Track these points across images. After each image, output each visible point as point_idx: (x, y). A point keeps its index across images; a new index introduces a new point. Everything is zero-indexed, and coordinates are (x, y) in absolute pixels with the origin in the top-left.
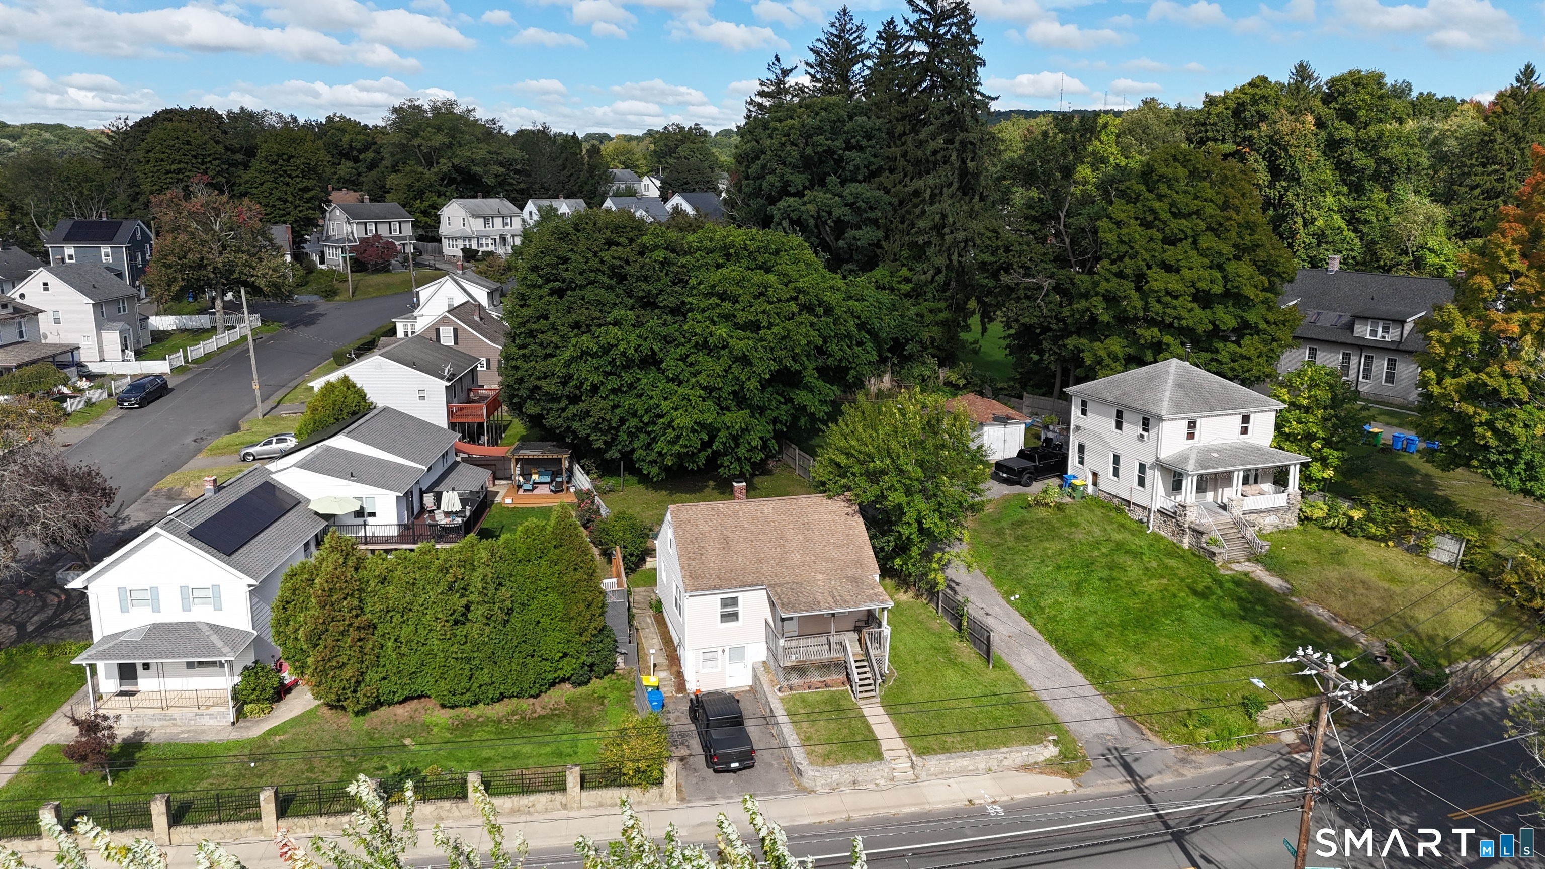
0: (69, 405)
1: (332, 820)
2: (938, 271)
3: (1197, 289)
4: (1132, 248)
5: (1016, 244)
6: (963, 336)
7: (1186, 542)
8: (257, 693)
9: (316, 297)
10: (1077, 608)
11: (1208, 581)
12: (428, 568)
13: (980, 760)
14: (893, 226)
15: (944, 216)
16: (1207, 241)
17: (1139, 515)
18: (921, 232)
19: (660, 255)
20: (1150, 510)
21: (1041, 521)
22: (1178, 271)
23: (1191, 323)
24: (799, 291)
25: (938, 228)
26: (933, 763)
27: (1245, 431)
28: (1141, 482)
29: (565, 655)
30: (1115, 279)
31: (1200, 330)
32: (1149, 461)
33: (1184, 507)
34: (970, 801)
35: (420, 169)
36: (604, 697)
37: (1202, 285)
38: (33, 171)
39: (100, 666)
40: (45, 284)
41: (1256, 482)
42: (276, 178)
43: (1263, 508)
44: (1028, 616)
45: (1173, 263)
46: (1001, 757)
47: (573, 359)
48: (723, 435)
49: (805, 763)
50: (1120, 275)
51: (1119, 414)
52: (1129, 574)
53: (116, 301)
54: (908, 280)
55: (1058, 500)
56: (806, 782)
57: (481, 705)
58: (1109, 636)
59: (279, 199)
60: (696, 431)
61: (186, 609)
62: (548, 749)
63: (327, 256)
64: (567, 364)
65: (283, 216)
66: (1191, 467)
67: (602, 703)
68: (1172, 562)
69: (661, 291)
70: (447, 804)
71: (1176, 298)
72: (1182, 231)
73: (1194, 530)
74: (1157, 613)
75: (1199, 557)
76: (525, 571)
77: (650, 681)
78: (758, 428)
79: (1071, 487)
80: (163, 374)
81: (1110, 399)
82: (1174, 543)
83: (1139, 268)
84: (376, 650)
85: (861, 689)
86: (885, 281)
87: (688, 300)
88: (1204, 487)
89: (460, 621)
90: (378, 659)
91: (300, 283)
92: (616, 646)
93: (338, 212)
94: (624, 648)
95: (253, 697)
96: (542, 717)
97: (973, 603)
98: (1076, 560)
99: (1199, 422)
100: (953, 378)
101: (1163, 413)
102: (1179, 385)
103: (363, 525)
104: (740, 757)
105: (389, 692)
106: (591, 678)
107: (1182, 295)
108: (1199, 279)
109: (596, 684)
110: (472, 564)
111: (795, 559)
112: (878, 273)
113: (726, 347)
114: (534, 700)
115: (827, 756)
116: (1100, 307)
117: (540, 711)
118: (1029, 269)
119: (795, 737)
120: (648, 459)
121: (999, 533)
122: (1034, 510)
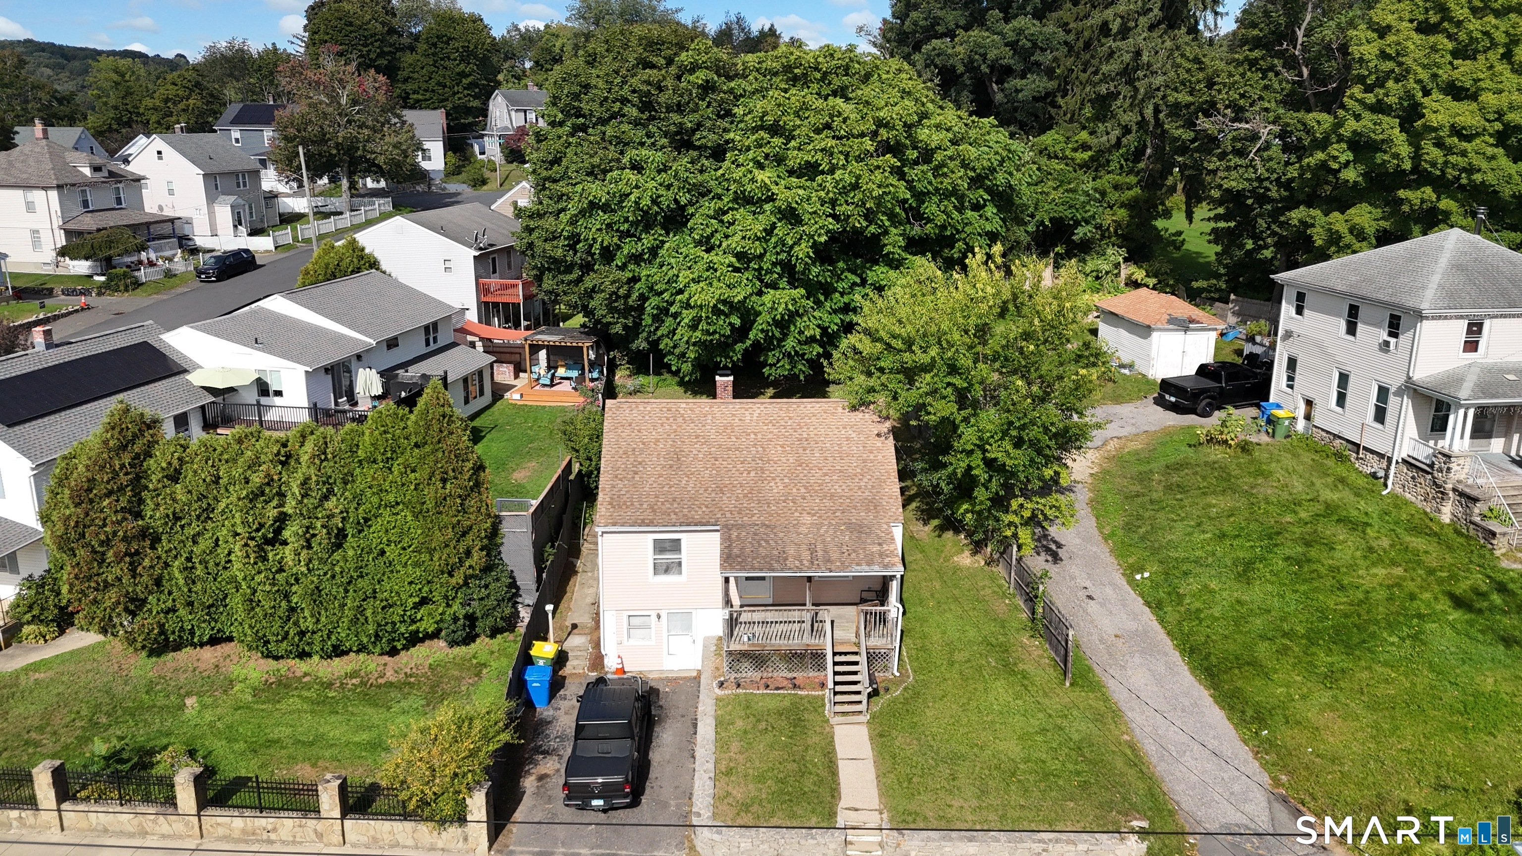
0: (142, 274)
2: (1127, 130)
3: (1506, 125)
4: (1400, 64)
6: (1160, 224)
7: (1447, 513)
8: (36, 611)
9: (464, 186)
10: (1238, 602)
11: (1477, 578)
12: (235, 461)
13: (1000, 849)
15: (1138, 54)
17: (1374, 465)
18: (1106, 79)
19: (700, 77)
20: (1390, 460)
21: (1211, 465)
22: (1474, 97)
23: (1490, 178)
24: (880, 123)
25: (1128, 74)
28: (1380, 415)
29: (424, 601)
30: (1367, 115)
32: (1394, 382)
33: (1449, 457)
36: (485, 665)
40: (159, 153)
42: (435, 62)
44: (1156, 606)
45: (1468, 85)
47: (582, 213)
48: (762, 322)
50: (1379, 108)
51: (1353, 312)
52: (1338, 555)
53: (236, 174)
54: (1085, 147)
55: (1243, 437)
56: (700, 847)
57: (316, 658)
58: (1284, 651)
60: (722, 312)
62: (365, 736)
63: (487, 147)
64: (573, 222)
65: (442, 101)
66: (1464, 393)
67: (478, 675)
68: (1417, 542)
69: (699, 126)
70: (149, 812)
71: (1469, 138)
73: (1462, 494)
74: (1377, 623)
75: (1468, 537)
76: (365, 477)
77: (544, 650)
78: (816, 314)
79: (1271, 421)
80: (267, 251)
81: (1340, 287)
82: (1425, 513)
83: (1409, 95)
84: (158, 571)
85: (839, 698)
86: (1057, 148)
87: (731, 135)
88: (1487, 427)
89: (276, 539)
90: (158, 582)
91: (452, 172)
92: (517, 594)
93: (500, 99)
94: (529, 598)
95: (28, 617)
96: (390, 684)
97: (1073, 578)
98: (1253, 526)
99: (1487, 324)
100: (1139, 275)
101: (1425, 306)
102: (1458, 267)
103: (258, 404)
104: (606, 792)
105: (182, 629)
106: (478, 636)
107: (1478, 135)
108: (1512, 108)
109: (482, 644)
110: (298, 461)
111: (776, 489)
112: (1048, 138)
113: (771, 199)
114: (386, 658)
115: (745, 807)
116: (1343, 159)
117: (390, 676)
118: (1242, 109)
119: (711, 766)
120: (677, 351)
121: (1143, 478)
122: (1205, 449)
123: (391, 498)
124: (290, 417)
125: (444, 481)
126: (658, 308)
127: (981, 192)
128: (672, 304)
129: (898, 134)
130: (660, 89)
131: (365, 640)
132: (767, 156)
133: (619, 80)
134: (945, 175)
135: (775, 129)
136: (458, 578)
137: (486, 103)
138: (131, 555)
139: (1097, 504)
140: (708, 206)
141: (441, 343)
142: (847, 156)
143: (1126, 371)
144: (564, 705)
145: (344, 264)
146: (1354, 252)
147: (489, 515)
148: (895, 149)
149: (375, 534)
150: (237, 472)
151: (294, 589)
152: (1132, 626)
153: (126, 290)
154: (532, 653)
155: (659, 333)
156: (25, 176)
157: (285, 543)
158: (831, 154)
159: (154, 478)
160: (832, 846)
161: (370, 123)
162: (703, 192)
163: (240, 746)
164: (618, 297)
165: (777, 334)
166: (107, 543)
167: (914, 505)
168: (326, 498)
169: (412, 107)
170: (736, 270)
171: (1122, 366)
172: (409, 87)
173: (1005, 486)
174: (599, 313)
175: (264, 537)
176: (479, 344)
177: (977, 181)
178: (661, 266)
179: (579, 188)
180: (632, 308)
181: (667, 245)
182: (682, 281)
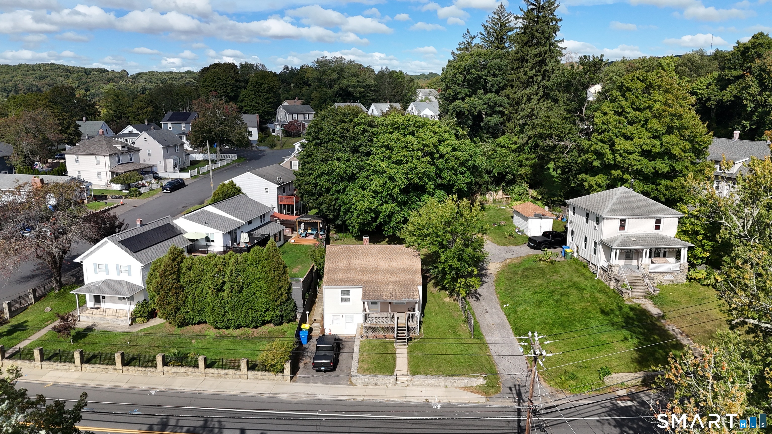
0: (142, 190)
1: (144, 369)
2: (530, 138)
3: (643, 150)
4: (608, 127)
5: (555, 124)
7: (612, 285)
8: (141, 313)
9: (266, 147)
10: (534, 314)
11: (614, 306)
12: (209, 264)
13: (442, 381)
14: (512, 115)
15: (533, 110)
16: (654, 123)
17: (593, 270)
18: (522, 118)
19: (362, 127)
20: (598, 267)
21: (539, 269)
22: (631, 139)
23: (639, 168)
24: (424, 146)
25: (529, 116)
26: (417, 379)
27: (657, 227)
28: (595, 252)
29: (267, 310)
30: (599, 143)
31: (647, 171)
32: (598, 240)
33: (612, 266)
34: (426, 400)
35: (326, 90)
36: (286, 332)
37: (645, 147)
38: (164, 91)
39: (87, 295)
40: (145, 138)
41: (664, 256)
42: (255, 93)
43: (663, 270)
44: (508, 315)
45: (630, 135)
46: (453, 381)
47: (319, 175)
48: (382, 216)
49: (355, 371)
50: (602, 141)
51: (588, 214)
52: (570, 299)
53: (174, 146)
54: (515, 143)
55: (551, 258)
56: (353, 381)
57: (231, 329)
59: (256, 103)
60: (368, 212)
61: (118, 274)
63: (276, 129)
64: (316, 178)
65: (257, 110)
66: (614, 245)
67: (284, 335)
68: (598, 295)
70: (190, 369)
71: (631, 154)
72: (636, 117)
73: (616, 279)
74: (575, 320)
75: (617, 294)
76: (250, 269)
77: (305, 326)
78: (402, 212)
79: (565, 254)
80: (187, 179)
81: (583, 207)
82: (606, 285)
83: (611, 138)
84: (184, 299)
85: (398, 341)
86: (505, 143)
87: (372, 149)
88: (631, 256)
89: (221, 289)
90: (184, 303)
91: (261, 141)
92: (296, 309)
93: (282, 109)
94: (300, 310)
95: (139, 315)
96: (255, 337)
97: (483, 306)
98: (547, 289)
99: (627, 221)
100: (535, 194)
101: (604, 215)
102: (619, 201)
103: (207, 245)
104: (325, 365)
105: (190, 318)
106: (283, 323)
107: (633, 153)
108: (644, 144)
109: (285, 326)
110: (228, 264)
111: (381, 274)
112: (502, 140)
113: (385, 172)
114: (254, 329)
115: (367, 370)
116: (593, 158)
117: (256, 335)
118: (562, 137)
119: (357, 359)
120: (352, 225)
121: (515, 273)
122: (539, 263)
123: (258, 276)
124: (217, 249)
125: (274, 271)
126: (346, 209)
127: (464, 168)
128: (351, 208)
129: (431, 149)
130: (347, 131)
131: (248, 322)
132: (384, 157)
133: (332, 127)
134: (449, 163)
135: (388, 147)
136: (278, 303)
137: (276, 110)
138: (176, 293)
139: (497, 282)
140: (364, 174)
141: (266, 221)
142: (412, 157)
143: (520, 234)
144: (312, 344)
145: (229, 191)
146: (597, 192)
147: (288, 283)
148: (431, 154)
149: (253, 287)
150: (210, 268)
151: (227, 305)
152: (499, 321)
153: (136, 196)
154: (302, 327)
155: (346, 218)
156: (96, 150)
157: (224, 291)
158: (407, 157)
159: (184, 269)
160: (392, 380)
161: (229, 124)
162: (361, 168)
163: (212, 353)
164: (331, 205)
165: (388, 220)
166: (169, 290)
167: (433, 281)
168: (237, 276)
169: (245, 113)
170: (373, 197)
171: (519, 231)
172: (243, 104)
173: (457, 274)
174: (324, 211)
175: (218, 289)
176: (278, 221)
177: (462, 164)
178: (347, 194)
179: (318, 167)
180: (336, 209)
181: (349, 187)
182: (354, 201)
